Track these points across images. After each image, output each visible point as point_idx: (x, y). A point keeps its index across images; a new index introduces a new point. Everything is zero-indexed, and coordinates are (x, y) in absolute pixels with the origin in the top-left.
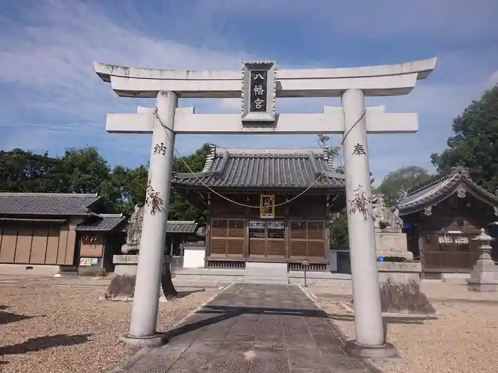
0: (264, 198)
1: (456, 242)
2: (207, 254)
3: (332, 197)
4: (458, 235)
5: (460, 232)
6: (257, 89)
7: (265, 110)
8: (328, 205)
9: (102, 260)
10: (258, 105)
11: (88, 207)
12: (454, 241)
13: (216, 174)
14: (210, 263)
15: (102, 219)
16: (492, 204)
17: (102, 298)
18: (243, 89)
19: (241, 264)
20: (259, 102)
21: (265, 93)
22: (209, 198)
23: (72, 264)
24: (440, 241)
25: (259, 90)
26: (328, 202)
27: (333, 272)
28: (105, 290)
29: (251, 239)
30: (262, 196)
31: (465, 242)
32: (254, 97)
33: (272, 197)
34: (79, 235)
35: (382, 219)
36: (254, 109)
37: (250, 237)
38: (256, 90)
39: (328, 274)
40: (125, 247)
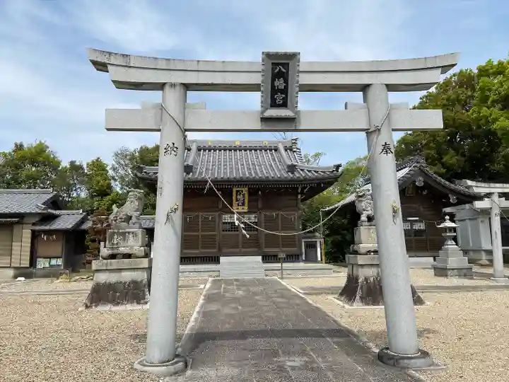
0: (237, 191)
1: (414, 228)
3: (303, 189)
4: (415, 221)
5: (417, 218)
7: (286, 106)
8: (299, 196)
10: (280, 101)
11: (44, 204)
12: (412, 227)
14: (186, 259)
16: (448, 192)
17: (81, 308)
18: (262, 82)
19: (215, 260)
20: (279, 97)
21: (286, 87)
23: (28, 266)
25: (280, 83)
26: (300, 193)
30: (234, 190)
31: (422, 228)
32: (274, 91)
33: (245, 190)
34: (35, 235)
35: (370, 212)
36: (274, 105)
37: (223, 231)
38: (277, 83)
39: (301, 265)
40: (104, 251)
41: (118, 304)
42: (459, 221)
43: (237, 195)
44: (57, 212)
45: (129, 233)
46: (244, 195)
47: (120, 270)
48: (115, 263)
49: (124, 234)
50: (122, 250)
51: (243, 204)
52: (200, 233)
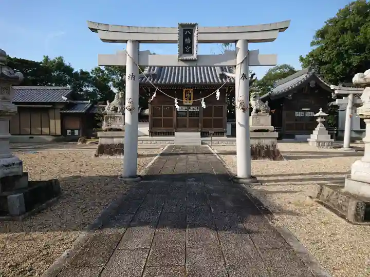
0: (186, 91)
1: (306, 115)
2: (150, 128)
3: (229, 90)
4: (308, 111)
5: (309, 109)
6: (187, 40)
7: (191, 53)
8: (226, 95)
9: (81, 131)
10: (188, 50)
12: (304, 115)
13: (154, 75)
14: (153, 133)
15: (76, 104)
17: (93, 157)
18: (178, 39)
19: (172, 134)
20: (188, 48)
21: (191, 43)
22: (149, 91)
23: (60, 134)
24: (296, 115)
26: (227, 93)
27: (228, 136)
28: (95, 152)
29: (178, 118)
30: (184, 90)
31: (312, 115)
32: (185, 45)
33: (191, 91)
34: (63, 116)
36: (185, 52)
37: (177, 116)
39: (225, 138)
40: (104, 127)
41: (112, 155)
42: (341, 110)
43: (186, 94)
44: (75, 102)
45: (117, 117)
46: (190, 94)
47: (113, 137)
48: (109, 134)
49: (114, 117)
50: (113, 127)
51: (190, 99)
52: (163, 118)
